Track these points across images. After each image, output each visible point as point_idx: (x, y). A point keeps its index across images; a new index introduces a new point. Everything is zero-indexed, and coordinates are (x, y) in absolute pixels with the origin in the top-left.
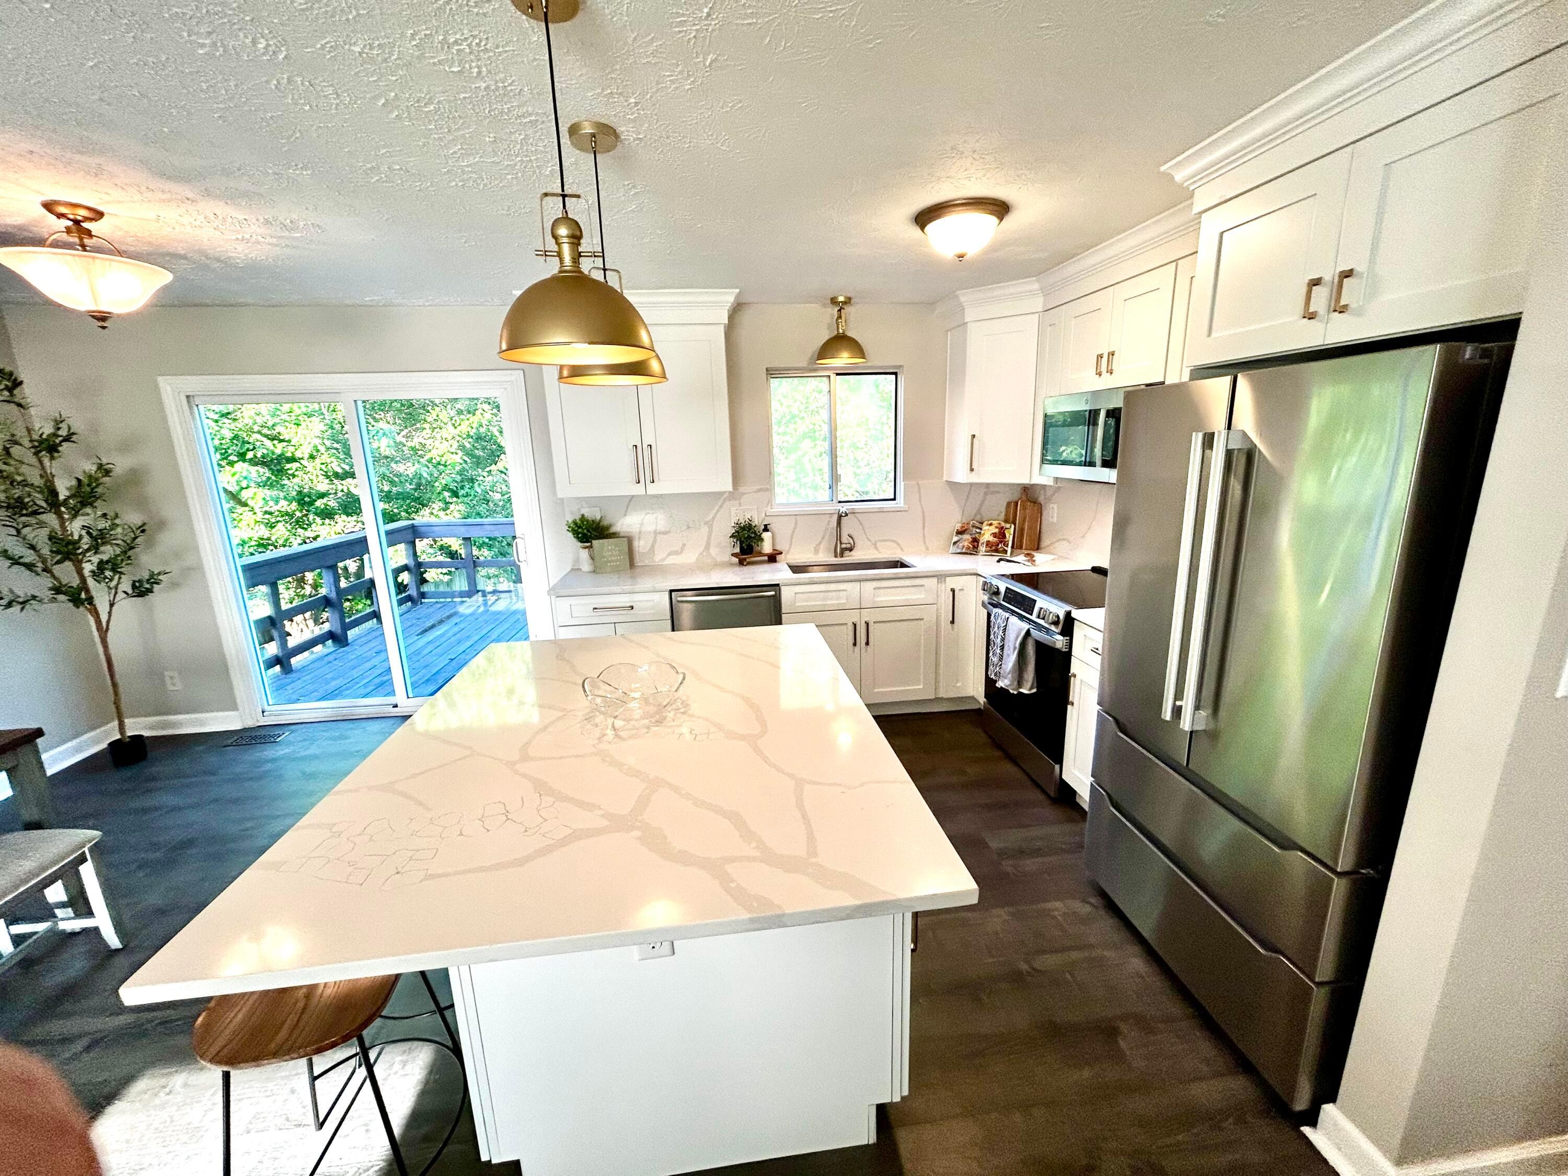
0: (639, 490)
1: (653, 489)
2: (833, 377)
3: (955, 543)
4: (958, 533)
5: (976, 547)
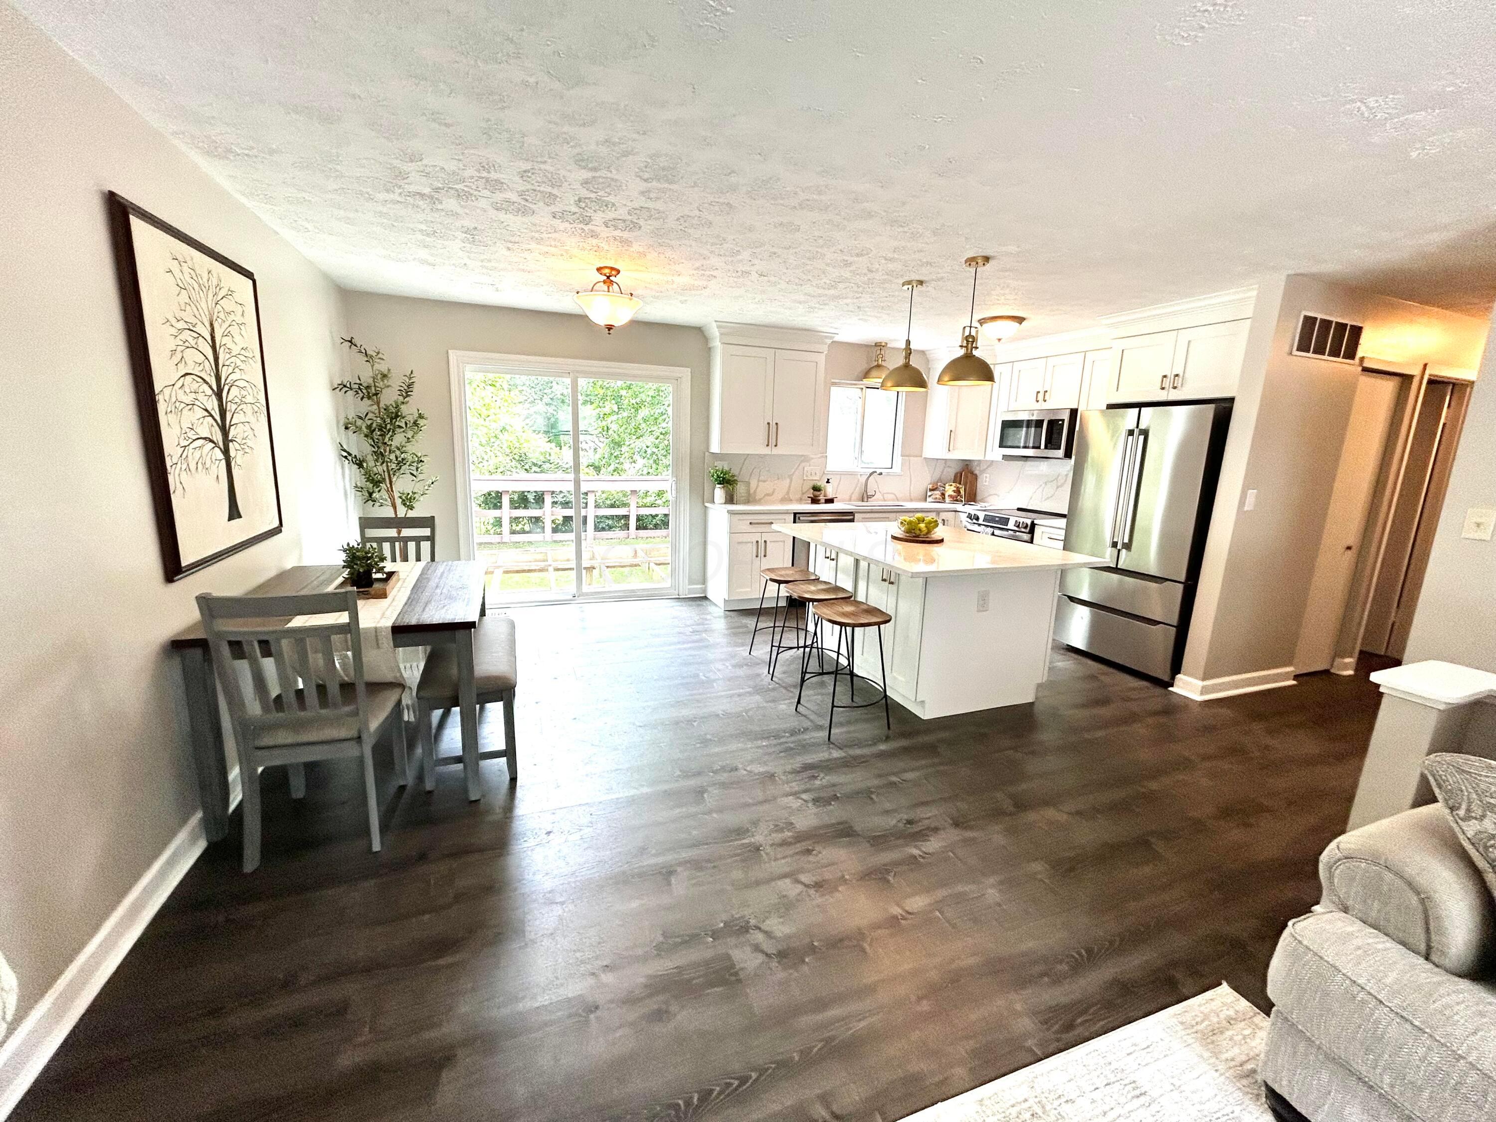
0: (766, 451)
1: (775, 451)
2: (864, 388)
3: (930, 496)
4: (931, 490)
5: (944, 498)
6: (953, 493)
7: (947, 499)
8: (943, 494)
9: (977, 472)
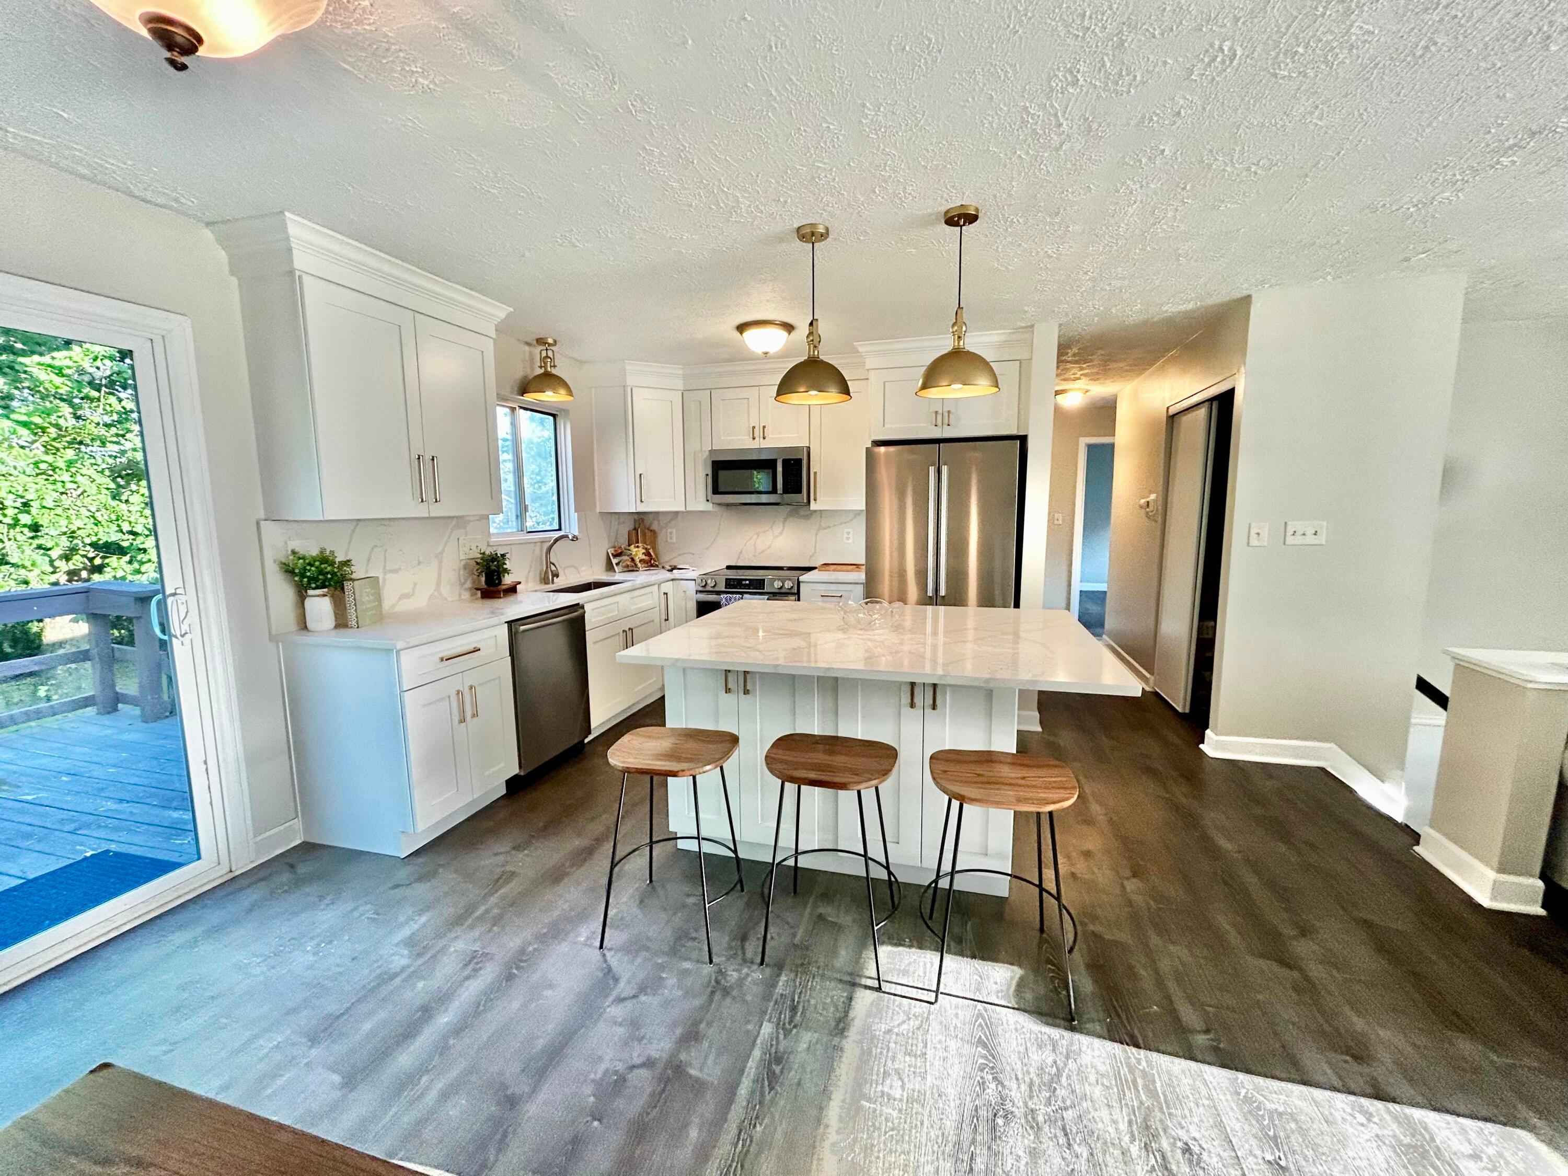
0: (422, 511)
1: (437, 511)
2: (517, 409)
3: (617, 564)
4: (615, 556)
5: (636, 565)
6: (644, 557)
7: (639, 565)
8: (633, 560)
9: (655, 527)
